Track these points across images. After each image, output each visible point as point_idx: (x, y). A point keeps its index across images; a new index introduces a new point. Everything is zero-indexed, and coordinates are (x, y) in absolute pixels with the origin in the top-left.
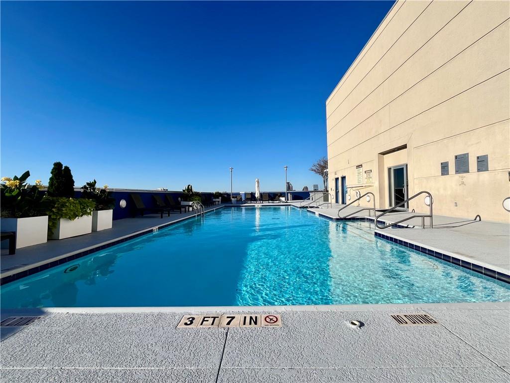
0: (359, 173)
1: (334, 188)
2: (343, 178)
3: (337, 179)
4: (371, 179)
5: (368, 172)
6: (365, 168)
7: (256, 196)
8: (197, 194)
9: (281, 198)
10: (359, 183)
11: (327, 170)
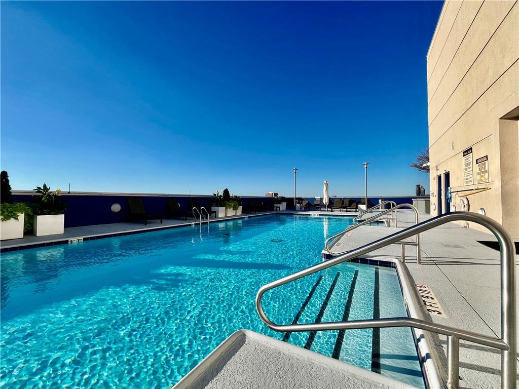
0: (467, 165)
1: (436, 193)
2: (447, 175)
3: (440, 178)
4: (486, 174)
5: (481, 161)
6: (476, 155)
7: (324, 202)
8: (237, 199)
9: (360, 206)
10: (467, 182)
11: (428, 164)
